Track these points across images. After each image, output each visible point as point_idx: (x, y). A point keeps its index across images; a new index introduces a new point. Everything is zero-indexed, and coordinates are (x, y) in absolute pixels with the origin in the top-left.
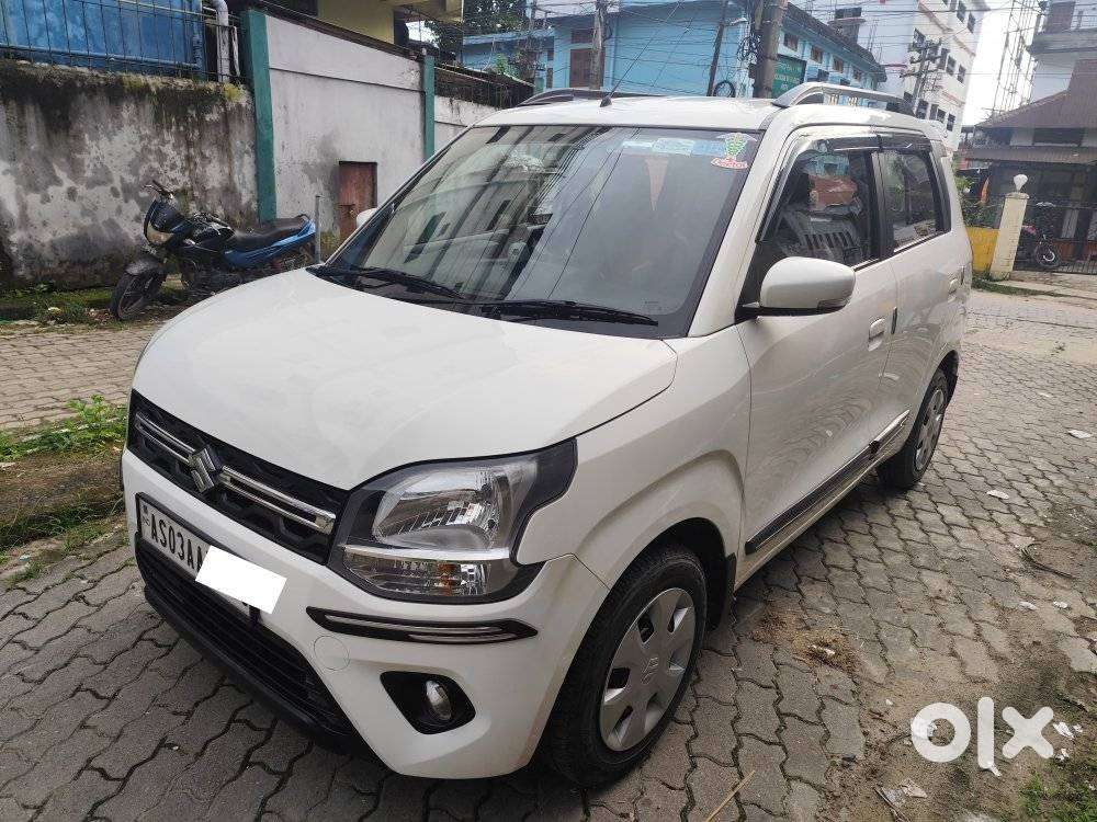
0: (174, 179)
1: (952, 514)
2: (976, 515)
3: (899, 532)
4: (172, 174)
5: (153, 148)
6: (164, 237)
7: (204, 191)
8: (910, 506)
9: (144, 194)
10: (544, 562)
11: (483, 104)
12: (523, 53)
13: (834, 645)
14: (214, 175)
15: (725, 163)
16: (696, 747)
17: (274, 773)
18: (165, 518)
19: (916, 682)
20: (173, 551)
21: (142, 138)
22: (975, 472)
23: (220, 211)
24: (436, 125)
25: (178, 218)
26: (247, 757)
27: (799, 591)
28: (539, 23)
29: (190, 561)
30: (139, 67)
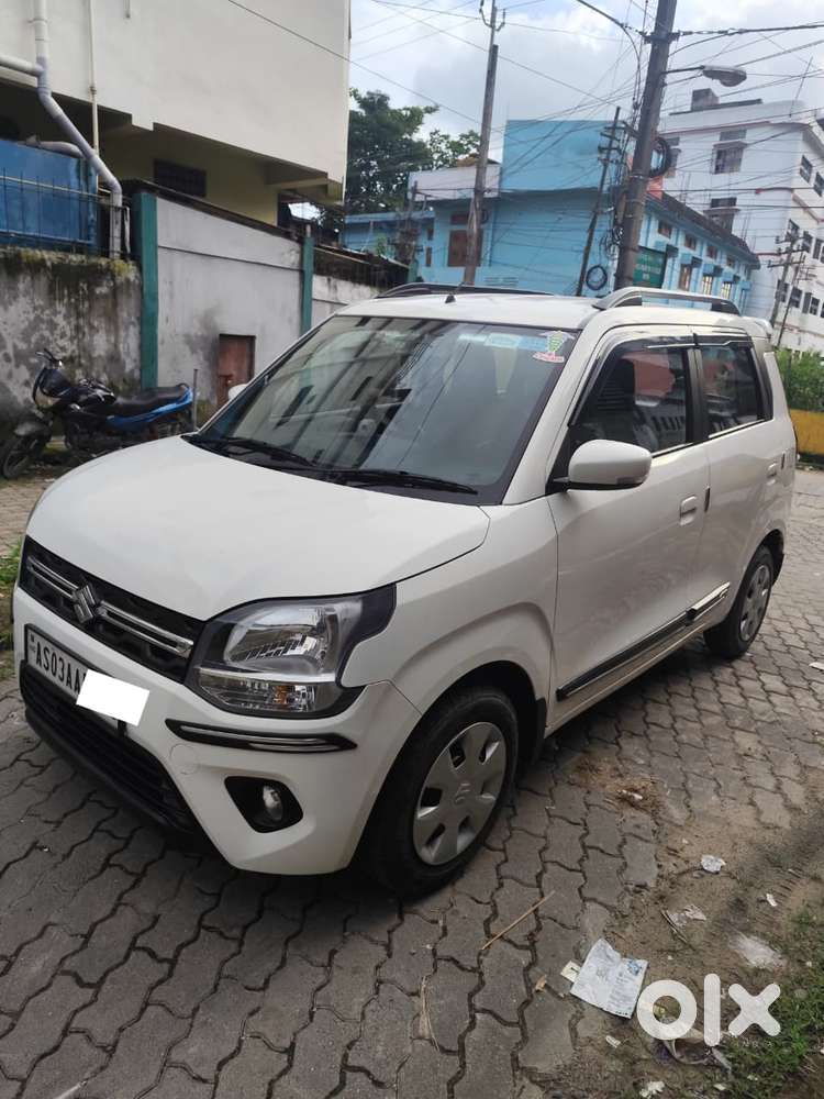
0: (64, 346)
1: (773, 682)
2: (794, 683)
3: (720, 696)
4: (62, 343)
5: (45, 317)
6: (51, 402)
7: (91, 359)
8: (734, 674)
9: (34, 361)
10: (364, 687)
11: (360, 283)
12: (402, 233)
13: (642, 791)
14: (101, 344)
15: (545, 357)
16: (505, 870)
17: (131, 874)
18: (49, 646)
19: (713, 825)
20: (54, 674)
21: (35, 308)
22: (802, 645)
23: (104, 378)
24: (313, 302)
25: (65, 383)
26: (108, 859)
27: (618, 744)
28: (419, 206)
29: (69, 682)
30: (36, 243)
